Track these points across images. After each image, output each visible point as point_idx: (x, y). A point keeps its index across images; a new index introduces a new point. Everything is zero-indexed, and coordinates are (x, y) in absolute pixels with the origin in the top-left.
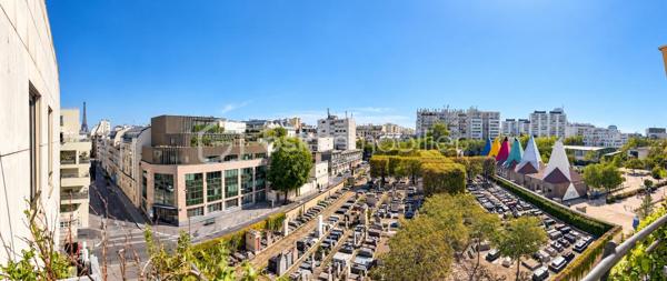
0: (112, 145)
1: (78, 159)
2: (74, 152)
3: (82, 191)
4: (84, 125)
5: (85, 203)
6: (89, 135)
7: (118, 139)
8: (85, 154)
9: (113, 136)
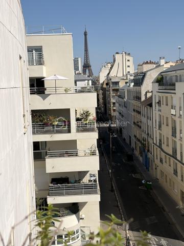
0: (138, 98)
1: (73, 123)
2: (67, 111)
3: (86, 180)
4: (86, 66)
5: (92, 202)
6: (94, 83)
7: (148, 86)
8: (87, 114)
9: (139, 81)
